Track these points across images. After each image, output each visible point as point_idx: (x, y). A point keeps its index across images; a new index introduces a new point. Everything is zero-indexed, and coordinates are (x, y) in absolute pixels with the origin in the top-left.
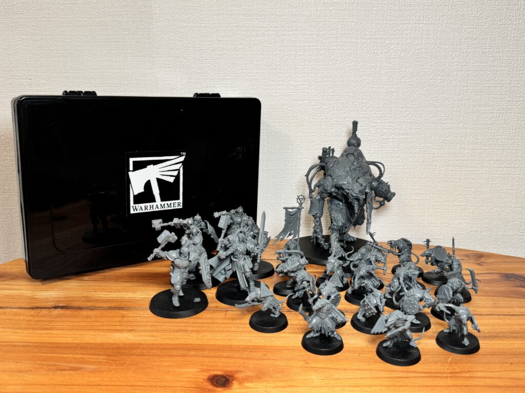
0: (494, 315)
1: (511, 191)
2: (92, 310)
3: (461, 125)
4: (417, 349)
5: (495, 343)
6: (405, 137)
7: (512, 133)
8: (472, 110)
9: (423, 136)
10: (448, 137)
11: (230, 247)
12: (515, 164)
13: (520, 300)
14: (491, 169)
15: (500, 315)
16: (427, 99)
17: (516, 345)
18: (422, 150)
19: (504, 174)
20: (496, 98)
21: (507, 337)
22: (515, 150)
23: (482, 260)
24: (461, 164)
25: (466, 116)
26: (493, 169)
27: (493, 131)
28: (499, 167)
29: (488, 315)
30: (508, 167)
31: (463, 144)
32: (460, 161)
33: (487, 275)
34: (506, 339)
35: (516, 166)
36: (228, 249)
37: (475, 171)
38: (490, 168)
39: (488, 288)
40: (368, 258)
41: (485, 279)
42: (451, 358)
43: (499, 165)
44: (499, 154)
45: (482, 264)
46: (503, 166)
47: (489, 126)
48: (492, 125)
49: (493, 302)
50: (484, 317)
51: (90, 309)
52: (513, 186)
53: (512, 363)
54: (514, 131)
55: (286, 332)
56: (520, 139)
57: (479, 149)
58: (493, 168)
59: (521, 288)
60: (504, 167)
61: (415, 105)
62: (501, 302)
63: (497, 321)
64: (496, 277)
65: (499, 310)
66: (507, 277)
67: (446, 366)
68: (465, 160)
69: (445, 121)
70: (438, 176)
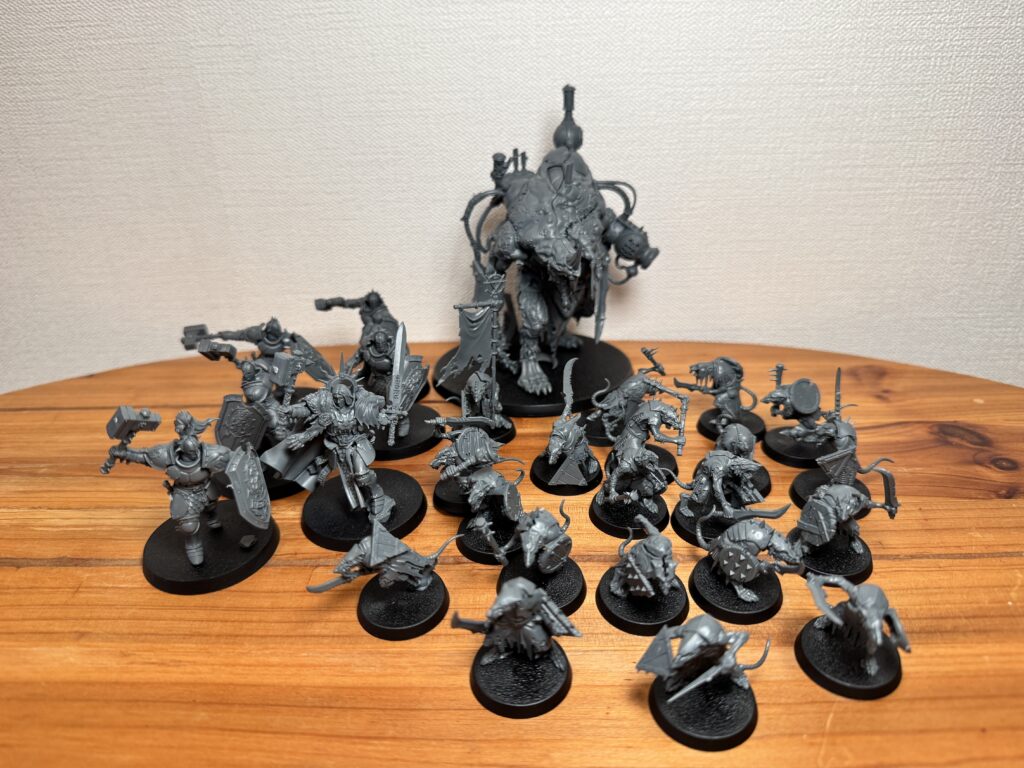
0: (928, 557)
1: (948, 230)
2: (18, 567)
3: (856, 88)
4: (749, 692)
5: (937, 655)
6: (735, 116)
7: (966, 104)
8: (883, 53)
9: (773, 115)
10: (825, 115)
11: (313, 420)
12: (965, 172)
13: (982, 504)
14: (912, 185)
15: (939, 556)
16: (784, 28)
17: (987, 658)
18: (771, 145)
19: (937, 194)
20: (940, 22)
21: (965, 633)
22: (966, 141)
23: (886, 383)
24: (850, 176)
25: (868, 68)
26: (917, 185)
27: (925, 99)
28: (930, 180)
29: (912, 557)
30: (949, 179)
31: (858, 130)
32: (847, 170)
33: (899, 429)
34: (961, 638)
35: (965, 176)
36: (308, 425)
37: (876, 189)
38: (909, 181)
39: (905, 470)
40: (643, 418)
41: (898, 443)
42: (831, 716)
43: (929, 176)
44: (932, 151)
45: (885, 395)
46: (938, 177)
47: (917, 88)
48: (924, 85)
49: (919, 515)
50: (902, 564)
51: (13, 565)
52: (955, 219)
53: (984, 730)
54: (969, 98)
55: (439, 635)
56: (981, 116)
57: (889, 141)
58: (916, 182)
59: (979, 468)
60: (940, 179)
61: (758, 43)
62: (939, 515)
63: (935, 576)
64: (921, 433)
65: (935, 539)
66: (945, 433)
67: (821, 744)
68: (858, 166)
69: (822, 80)
70: (800, 201)
